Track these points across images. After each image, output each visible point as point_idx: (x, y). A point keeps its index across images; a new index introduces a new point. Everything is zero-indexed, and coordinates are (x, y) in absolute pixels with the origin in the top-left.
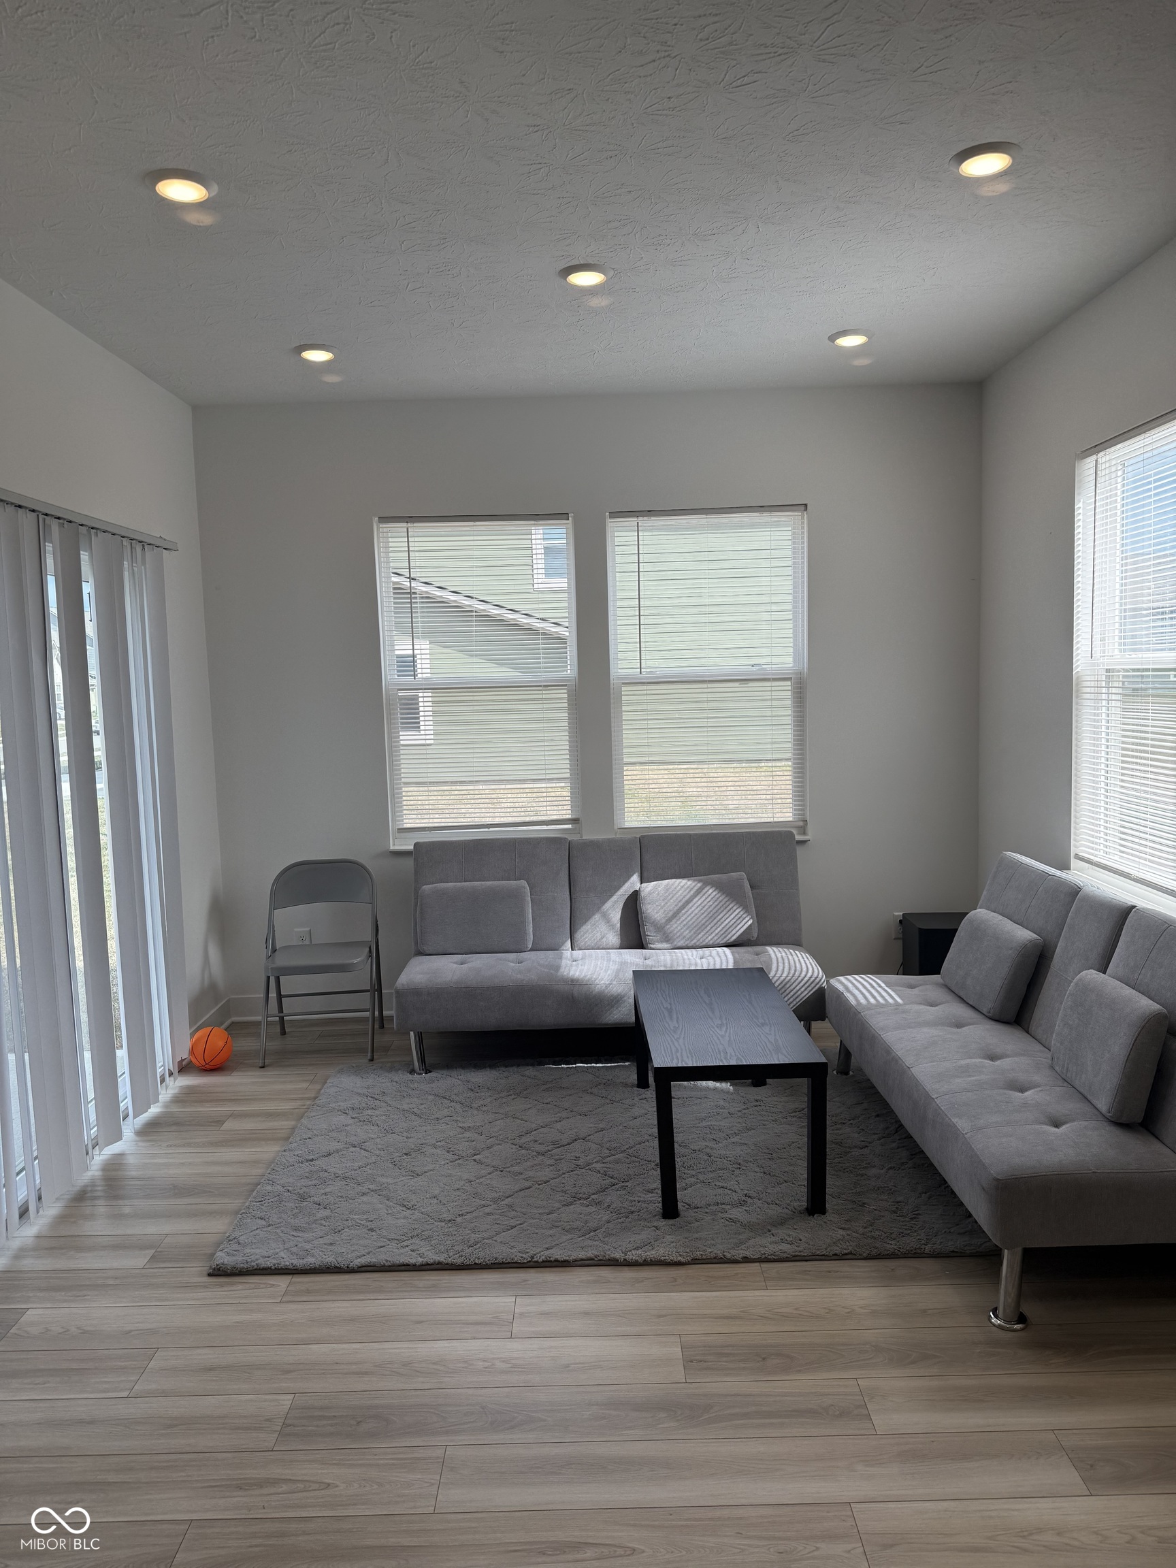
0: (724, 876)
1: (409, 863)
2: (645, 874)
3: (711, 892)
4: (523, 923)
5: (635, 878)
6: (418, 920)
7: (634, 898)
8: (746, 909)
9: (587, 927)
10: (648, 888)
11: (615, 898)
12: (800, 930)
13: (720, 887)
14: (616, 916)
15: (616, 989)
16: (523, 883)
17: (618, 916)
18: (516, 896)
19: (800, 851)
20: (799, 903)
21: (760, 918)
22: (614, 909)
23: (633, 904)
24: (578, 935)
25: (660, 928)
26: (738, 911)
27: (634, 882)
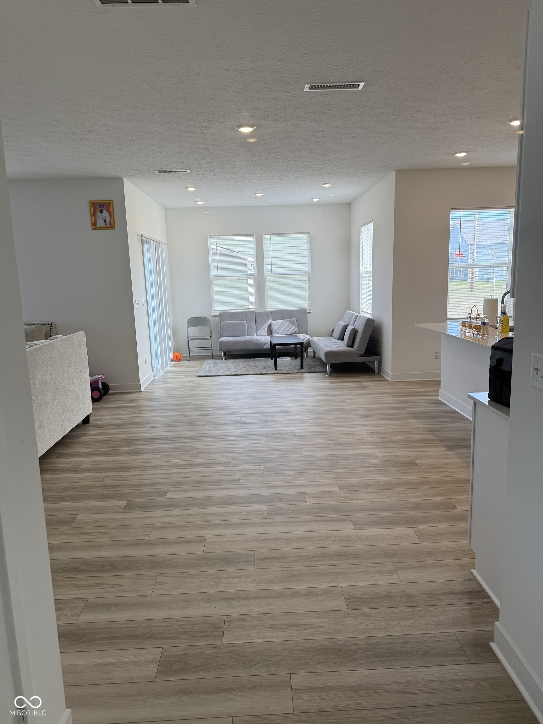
0: (291, 319)
1: (218, 319)
2: (273, 319)
3: (288, 323)
4: (245, 330)
5: (271, 320)
6: (221, 330)
7: (270, 325)
8: (295, 326)
9: (259, 332)
10: (273, 322)
11: (266, 325)
12: (308, 331)
13: (290, 322)
14: (266, 329)
15: (266, 341)
16: (245, 321)
17: (267, 329)
18: (243, 324)
19: (308, 315)
20: (307, 325)
21: (298, 328)
22: (266, 327)
23: (270, 326)
24: (257, 333)
25: (276, 331)
26: (293, 327)
27: (270, 321)
